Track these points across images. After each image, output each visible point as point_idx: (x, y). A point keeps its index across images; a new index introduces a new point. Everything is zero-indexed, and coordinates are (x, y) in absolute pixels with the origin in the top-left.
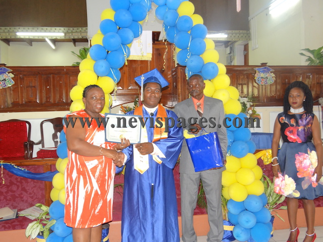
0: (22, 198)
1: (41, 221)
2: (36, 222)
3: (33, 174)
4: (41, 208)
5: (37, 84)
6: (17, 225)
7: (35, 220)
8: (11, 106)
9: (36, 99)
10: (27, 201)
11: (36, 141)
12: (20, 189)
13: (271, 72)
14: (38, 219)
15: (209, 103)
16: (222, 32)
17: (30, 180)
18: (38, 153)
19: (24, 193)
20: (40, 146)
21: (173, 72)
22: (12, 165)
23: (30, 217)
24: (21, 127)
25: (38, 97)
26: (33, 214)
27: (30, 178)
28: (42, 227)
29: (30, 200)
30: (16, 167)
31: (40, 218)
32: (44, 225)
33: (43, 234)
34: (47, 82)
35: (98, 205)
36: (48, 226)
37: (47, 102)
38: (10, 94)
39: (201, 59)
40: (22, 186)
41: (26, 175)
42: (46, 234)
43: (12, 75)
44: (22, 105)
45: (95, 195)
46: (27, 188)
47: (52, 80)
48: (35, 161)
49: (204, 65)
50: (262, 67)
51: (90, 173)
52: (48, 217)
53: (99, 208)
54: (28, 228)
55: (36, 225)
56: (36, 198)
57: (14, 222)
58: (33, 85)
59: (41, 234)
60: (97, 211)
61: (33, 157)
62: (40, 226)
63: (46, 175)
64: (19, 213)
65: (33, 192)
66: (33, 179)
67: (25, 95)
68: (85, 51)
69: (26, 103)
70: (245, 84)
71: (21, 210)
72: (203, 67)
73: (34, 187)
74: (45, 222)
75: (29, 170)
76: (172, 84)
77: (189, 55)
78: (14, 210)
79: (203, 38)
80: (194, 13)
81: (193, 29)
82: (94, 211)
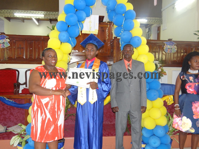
0: (10, 119)
2: (17, 136)
3: (17, 104)
4: (22, 126)
5: (25, 46)
7: (17, 134)
8: (7, 60)
9: (23, 56)
10: (13, 121)
11: (21, 83)
12: (9, 113)
13: (175, 45)
14: (19, 134)
16: (144, 18)
17: (15, 108)
19: (12, 116)
20: (24, 86)
21: (111, 42)
22: (5, 98)
23: (14, 132)
24: (13, 74)
25: (24, 55)
27: (16, 107)
28: (21, 139)
29: (15, 121)
30: (7, 99)
32: (23, 138)
33: (21, 144)
34: (31, 46)
36: (25, 139)
37: (30, 58)
38: (7, 52)
39: (131, 34)
41: (13, 105)
42: (24, 143)
43: (8, 40)
44: (15, 59)
45: (48, 121)
46: (14, 113)
47: (34, 44)
49: (132, 38)
50: (169, 42)
51: (44, 106)
52: (25, 133)
53: (51, 130)
54: (12, 139)
55: (17, 138)
56: (19, 120)
57: (4, 135)
58: (22, 47)
59: (20, 144)
60: (50, 132)
61: (19, 93)
62: (20, 138)
63: (26, 105)
64: (7, 129)
65: (17, 115)
66: (17, 107)
67: (16, 53)
69: (17, 58)
70: (157, 52)
71: (9, 127)
73: (18, 112)
74: (23, 136)
75: (15, 101)
76: (110, 50)
77: (122, 31)
78: (5, 127)
79: (133, 20)
80: (127, 2)
81: (126, 12)
82: (48, 132)
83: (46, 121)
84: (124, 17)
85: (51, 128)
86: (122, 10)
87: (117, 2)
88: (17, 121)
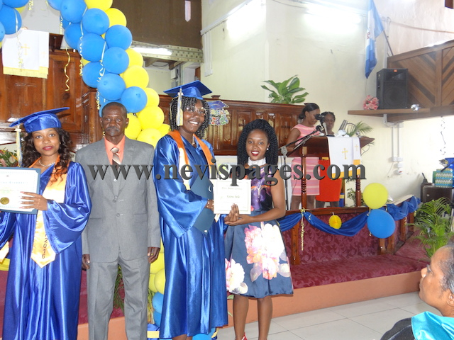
13: (225, 109)
15: (133, 149)
16: (164, 47)
21: (84, 99)
39: (122, 80)
49: (125, 89)
50: (213, 101)
72: (123, 92)
76: (82, 117)
77: (102, 72)
79: (125, 48)
80: (112, 7)
81: (108, 31)
84: (105, 40)
86: (100, 25)
87: (85, 5)
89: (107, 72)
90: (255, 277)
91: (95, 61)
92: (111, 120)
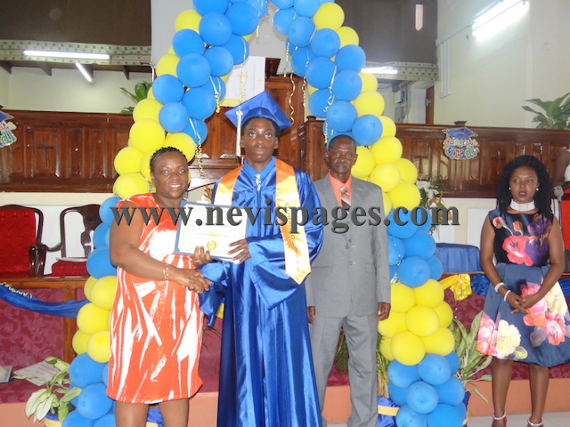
0: (22, 346)
1: (54, 389)
2: (44, 390)
3: (42, 303)
4: (56, 365)
5: (57, 143)
6: (11, 394)
7: (44, 386)
8: (8, 180)
9: (55, 169)
10: (30, 352)
11: (51, 246)
12: (19, 329)
13: (473, 138)
14: (49, 385)
16: (389, 65)
17: (37, 314)
18: (54, 266)
19: (26, 338)
20: (58, 254)
21: (299, 131)
22: (7, 286)
23: (34, 381)
24: (26, 219)
25: (57, 167)
26: (40, 376)
27: (37, 311)
28: (56, 400)
29: (36, 350)
30: (13, 290)
31: (52, 383)
32: (60, 396)
33: (57, 413)
34: (75, 141)
35: (156, 364)
36: (66, 399)
37: (73, 175)
38: (8, 159)
39: (353, 108)
40: (22, 324)
41: (31, 306)
42: (63, 412)
43: (12, 126)
44: (29, 180)
45: (150, 345)
46: (31, 329)
47: (84, 136)
48: (48, 280)
49: (357, 120)
50: (457, 129)
51: (142, 304)
52: (67, 382)
53: (158, 370)
54: (30, 400)
55: (45, 396)
56: (47, 348)
57: (5, 388)
58: (50, 145)
59: (53, 412)
60: (154, 375)
61: (45, 273)
62: (53, 398)
63: (66, 307)
64: (15, 372)
65: (42, 335)
66: (43, 312)
67: (34, 162)
68: (146, 87)
69: (35, 175)
70: (426, 157)
71: (18, 368)
73: (44, 327)
74: (61, 391)
75: (36, 296)
76: (297, 152)
77: (331, 101)
78: (7, 367)
79: (358, 71)
80: (343, 25)
81: (339, 52)
82: (149, 376)
83: (146, 346)
84: (335, 63)
85: (158, 366)
86: (330, 47)
87: (314, 26)
88: (42, 352)
89: (336, 100)
90: (538, 342)
91: (323, 88)
92: (341, 155)
